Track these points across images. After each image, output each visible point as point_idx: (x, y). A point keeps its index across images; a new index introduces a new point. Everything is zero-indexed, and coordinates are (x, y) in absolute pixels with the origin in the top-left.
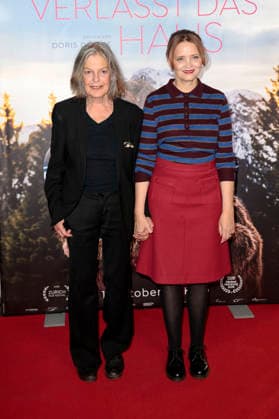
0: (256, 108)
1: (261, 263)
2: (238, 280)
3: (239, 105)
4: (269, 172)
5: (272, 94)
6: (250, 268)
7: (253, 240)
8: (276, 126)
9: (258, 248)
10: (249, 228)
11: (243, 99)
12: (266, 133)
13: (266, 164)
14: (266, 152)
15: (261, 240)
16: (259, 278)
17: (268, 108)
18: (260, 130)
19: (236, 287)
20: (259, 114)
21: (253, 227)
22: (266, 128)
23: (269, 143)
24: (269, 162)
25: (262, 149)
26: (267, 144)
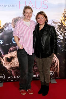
0: (57, 24)
1: (59, 68)
2: (52, 72)
3: (52, 23)
4: (61, 42)
5: (61, 21)
6: (56, 69)
7: (56, 61)
8: (62, 29)
9: (58, 63)
10: (55, 58)
11: (54, 22)
12: (60, 31)
13: (60, 40)
14: (60, 37)
15: (59, 61)
16: (58, 72)
17: (61, 24)
18: (58, 31)
19: (52, 74)
20: (58, 26)
21: (56, 57)
22: (60, 30)
23: (61, 34)
24: (61, 39)
25: (59, 36)
26: (60, 34)
